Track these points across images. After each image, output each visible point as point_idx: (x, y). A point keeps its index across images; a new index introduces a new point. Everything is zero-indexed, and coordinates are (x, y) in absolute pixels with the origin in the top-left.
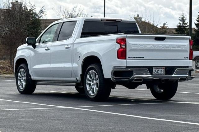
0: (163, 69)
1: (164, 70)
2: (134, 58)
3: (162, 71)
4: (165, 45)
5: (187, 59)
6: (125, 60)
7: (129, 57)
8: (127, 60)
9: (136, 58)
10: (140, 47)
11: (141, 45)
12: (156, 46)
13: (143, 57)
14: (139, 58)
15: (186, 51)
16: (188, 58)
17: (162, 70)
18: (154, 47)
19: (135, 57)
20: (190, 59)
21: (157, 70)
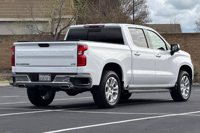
0: (49, 75)
1: (50, 77)
2: (21, 65)
3: (48, 78)
5: (74, 65)
6: (14, 67)
7: (17, 64)
8: (16, 67)
9: (22, 65)
11: (26, 52)
13: (29, 64)
14: (25, 65)
15: (72, 57)
16: (75, 64)
18: (38, 54)
19: (21, 64)
20: (78, 66)
21: (43, 76)
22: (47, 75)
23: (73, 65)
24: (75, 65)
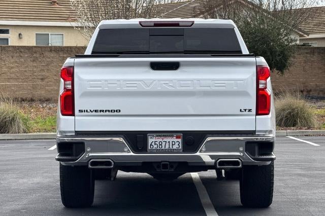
0: (178, 137)
1: (180, 140)
2: (94, 113)
3: (175, 143)
4: (179, 80)
5: (247, 112)
7: (80, 111)
8: (77, 118)
9: (99, 113)
10: (108, 87)
12: (152, 83)
13: (119, 111)
14: (107, 113)
15: (245, 94)
16: (250, 110)
17: (176, 140)
18: (148, 87)
19: (96, 111)
20: (257, 114)
21: (159, 140)
22: (172, 136)
23: (244, 113)
24: (250, 113)
